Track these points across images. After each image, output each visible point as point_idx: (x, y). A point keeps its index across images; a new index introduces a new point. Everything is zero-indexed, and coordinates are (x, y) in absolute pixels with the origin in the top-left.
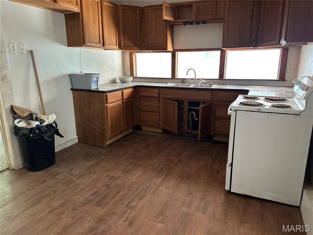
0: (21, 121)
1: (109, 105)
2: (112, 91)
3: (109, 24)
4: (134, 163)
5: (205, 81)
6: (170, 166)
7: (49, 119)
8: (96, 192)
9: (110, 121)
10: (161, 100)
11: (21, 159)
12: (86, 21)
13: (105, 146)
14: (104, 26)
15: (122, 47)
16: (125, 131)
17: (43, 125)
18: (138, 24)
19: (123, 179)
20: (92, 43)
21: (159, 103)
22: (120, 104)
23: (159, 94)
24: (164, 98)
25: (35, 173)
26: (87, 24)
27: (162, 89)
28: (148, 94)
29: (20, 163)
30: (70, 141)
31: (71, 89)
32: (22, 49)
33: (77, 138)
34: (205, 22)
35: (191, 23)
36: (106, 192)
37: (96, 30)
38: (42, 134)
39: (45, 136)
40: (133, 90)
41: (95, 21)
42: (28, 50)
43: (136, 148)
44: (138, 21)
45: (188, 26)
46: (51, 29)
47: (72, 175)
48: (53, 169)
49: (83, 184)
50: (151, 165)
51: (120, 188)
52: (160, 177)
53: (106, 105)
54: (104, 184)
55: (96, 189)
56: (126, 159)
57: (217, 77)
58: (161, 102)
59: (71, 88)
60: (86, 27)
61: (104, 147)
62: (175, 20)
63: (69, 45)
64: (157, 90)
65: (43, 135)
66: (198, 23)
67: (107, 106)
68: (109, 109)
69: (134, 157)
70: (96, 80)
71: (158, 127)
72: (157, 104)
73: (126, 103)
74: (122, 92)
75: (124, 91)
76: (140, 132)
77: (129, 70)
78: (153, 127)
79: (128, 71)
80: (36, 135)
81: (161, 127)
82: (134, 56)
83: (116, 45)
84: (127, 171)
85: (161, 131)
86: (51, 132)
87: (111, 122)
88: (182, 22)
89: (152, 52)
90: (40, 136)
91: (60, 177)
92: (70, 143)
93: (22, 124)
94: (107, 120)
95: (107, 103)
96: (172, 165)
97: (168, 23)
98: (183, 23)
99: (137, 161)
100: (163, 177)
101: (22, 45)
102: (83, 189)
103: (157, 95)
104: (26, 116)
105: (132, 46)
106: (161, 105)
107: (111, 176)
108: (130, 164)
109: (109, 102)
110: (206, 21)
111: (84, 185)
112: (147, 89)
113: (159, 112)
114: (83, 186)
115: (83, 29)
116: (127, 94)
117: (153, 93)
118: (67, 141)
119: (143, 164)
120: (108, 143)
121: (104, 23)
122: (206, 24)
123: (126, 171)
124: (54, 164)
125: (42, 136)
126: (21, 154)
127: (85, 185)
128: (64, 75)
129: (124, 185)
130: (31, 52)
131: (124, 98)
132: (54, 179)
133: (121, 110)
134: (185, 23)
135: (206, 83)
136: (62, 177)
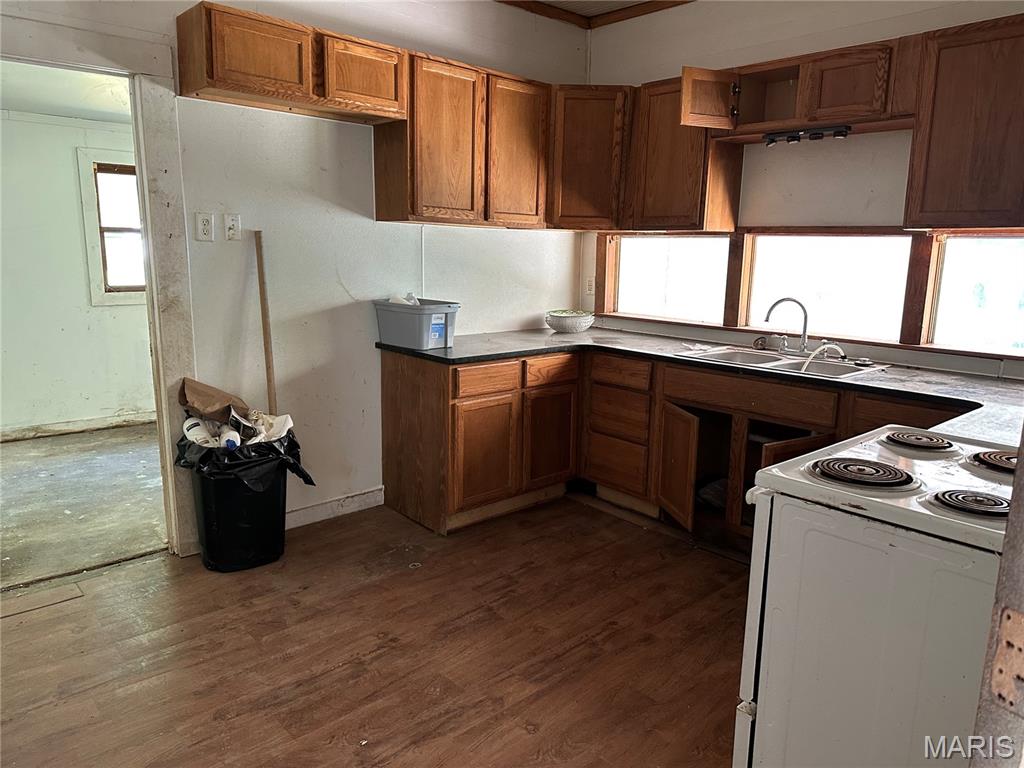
0: (197, 425)
1: (464, 404)
2: (483, 361)
3: (515, 148)
4: (490, 609)
5: (840, 350)
6: (601, 649)
7: (273, 428)
8: (313, 678)
9: (462, 452)
10: (658, 401)
11: (195, 530)
12: (425, 144)
13: (444, 532)
14: (494, 157)
15: (556, 219)
16: (523, 493)
17: (250, 443)
18: (617, 144)
19: (417, 656)
20: (443, 211)
21: (650, 411)
22: (511, 403)
23: (651, 379)
24: (667, 396)
25: (215, 576)
26: (429, 154)
27: (661, 365)
28: (615, 378)
29: (192, 540)
30: (356, 499)
31: (378, 345)
32: (230, 229)
33: (381, 490)
34: (843, 130)
35: (790, 134)
36: (339, 685)
37: (461, 171)
38: (237, 470)
39: (245, 476)
40: (570, 360)
41: (458, 142)
42: (250, 231)
43: (536, 555)
44: (617, 137)
45: (781, 145)
46: (325, 170)
47: (296, 604)
48: (262, 576)
49: (300, 642)
50: (536, 630)
51: (387, 682)
52: (536, 680)
53: (451, 403)
54: (355, 656)
55: (318, 669)
56: (477, 588)
57: (894, 337)
58: (657, 410)
59: (378, 341)
60: (421, 162)
61: (439, 534)
62: (735, 128)
63: (381, 216)
64: (645, 367)
65: (240, 471)
66: (816, 135)
67: (454, 405)
68: (460, 413)
69: (504, 587)
70: (443, 322)
71: (644, 496)
72: (642, 416)
73: (537, 401)
74: (524, 363)
75: (530, 361)
76: (586, 501)
77: (593, 292)
78: (628, 492)
79: (590, 294)
80: (219, 468)
81: (653, 497)
82: (610, 248)
83: (537, 214)
84: (450, 632)
85: (654, 513)
86: (264, 466)
87: (465, 457)
88: (759, 132)
89: (665, 234)
90: (230, 474)
91: (261, 604)
92: (357, 505)
93: (197, 435)
94: (453, 449)
95: (454, 397)
96: (608, 647)
97: (712, 137)
98: (761, 135)
99: (505, 604)
100: (547, 685)
101: (230, 218)
102: (287, 658)
103: (642, 383)
104: (212, 413)
105: (591, 217)
106: (657, 422)
107: (390, 636)
108: (475, 610)
109: (461, 395)
110: (850, 128)
111: (300, 645)
112: (616, 360)
113: (647, 443)
114: (297, 648)
115: (412, 170)
116: (544, 372)
117: (633, 375)
118: (348, 497)
119: (516, 620)
120: (454, 522)
121: (494, 147)
122: (845, 136)
123: (447, 632)
124: (276, 559)
125: (235, 475)
126: (197, 517)
127: (303, 646)
128: (358, 305)
129: (404, 677)
130: (258, 235)
131: (529, 384)
132: (243, 605)
133: (513, 422)
134: (771, 137)
135: (844, 358)
136: (267, 607)
